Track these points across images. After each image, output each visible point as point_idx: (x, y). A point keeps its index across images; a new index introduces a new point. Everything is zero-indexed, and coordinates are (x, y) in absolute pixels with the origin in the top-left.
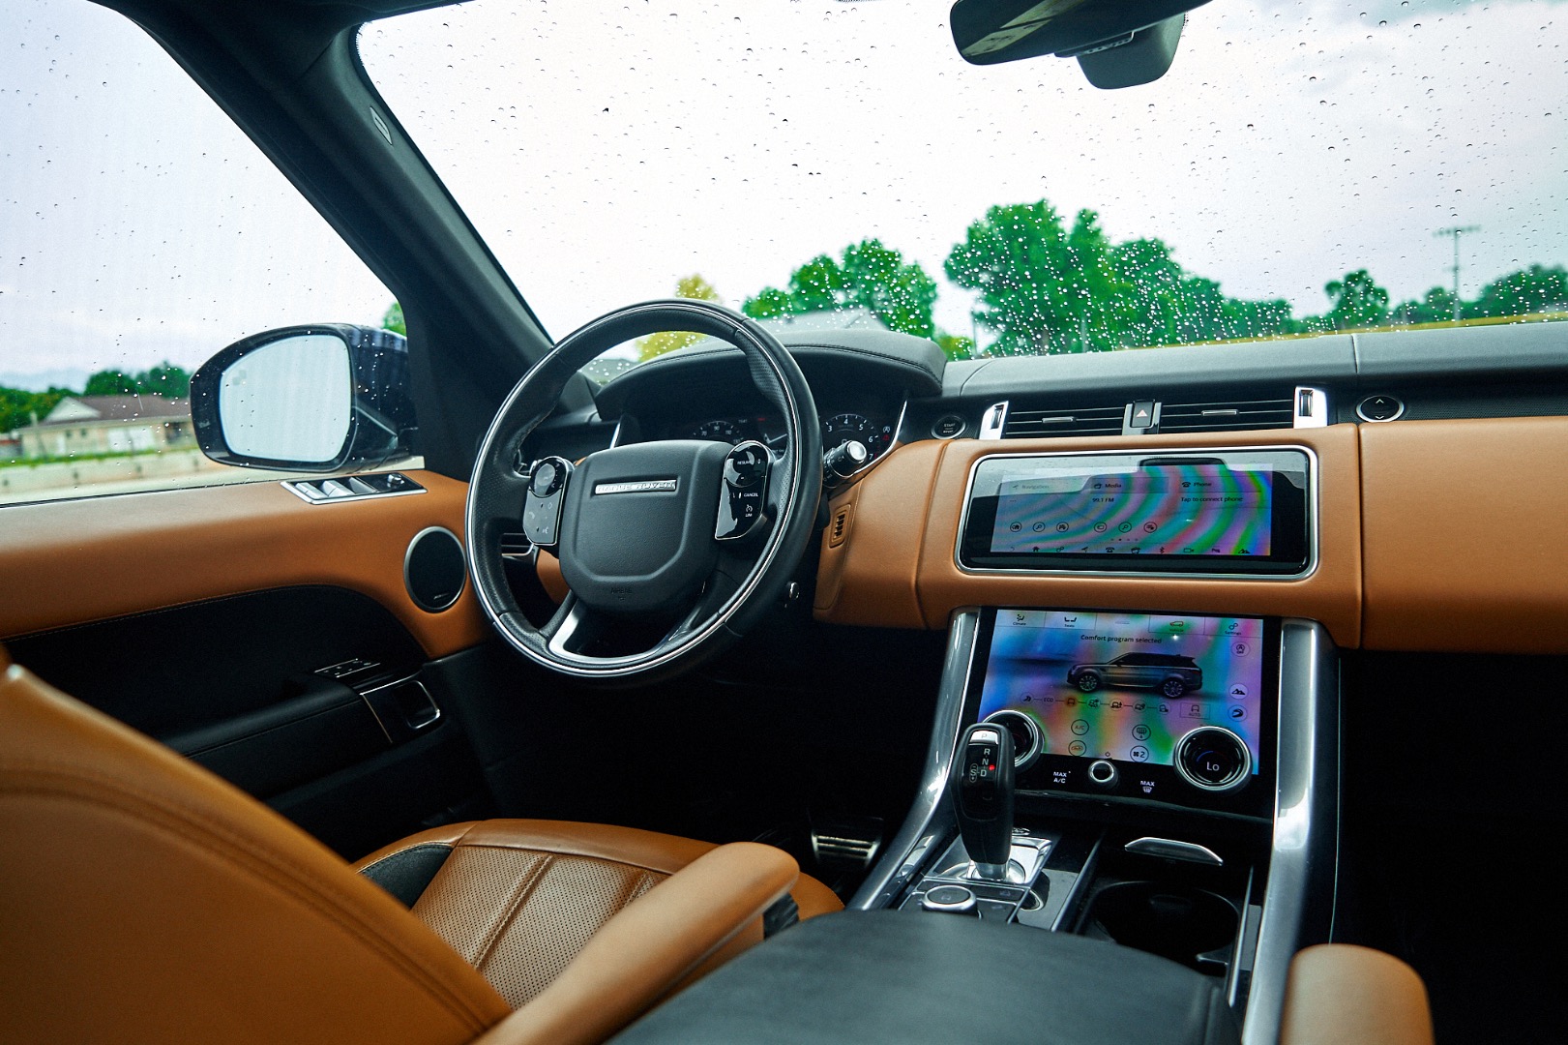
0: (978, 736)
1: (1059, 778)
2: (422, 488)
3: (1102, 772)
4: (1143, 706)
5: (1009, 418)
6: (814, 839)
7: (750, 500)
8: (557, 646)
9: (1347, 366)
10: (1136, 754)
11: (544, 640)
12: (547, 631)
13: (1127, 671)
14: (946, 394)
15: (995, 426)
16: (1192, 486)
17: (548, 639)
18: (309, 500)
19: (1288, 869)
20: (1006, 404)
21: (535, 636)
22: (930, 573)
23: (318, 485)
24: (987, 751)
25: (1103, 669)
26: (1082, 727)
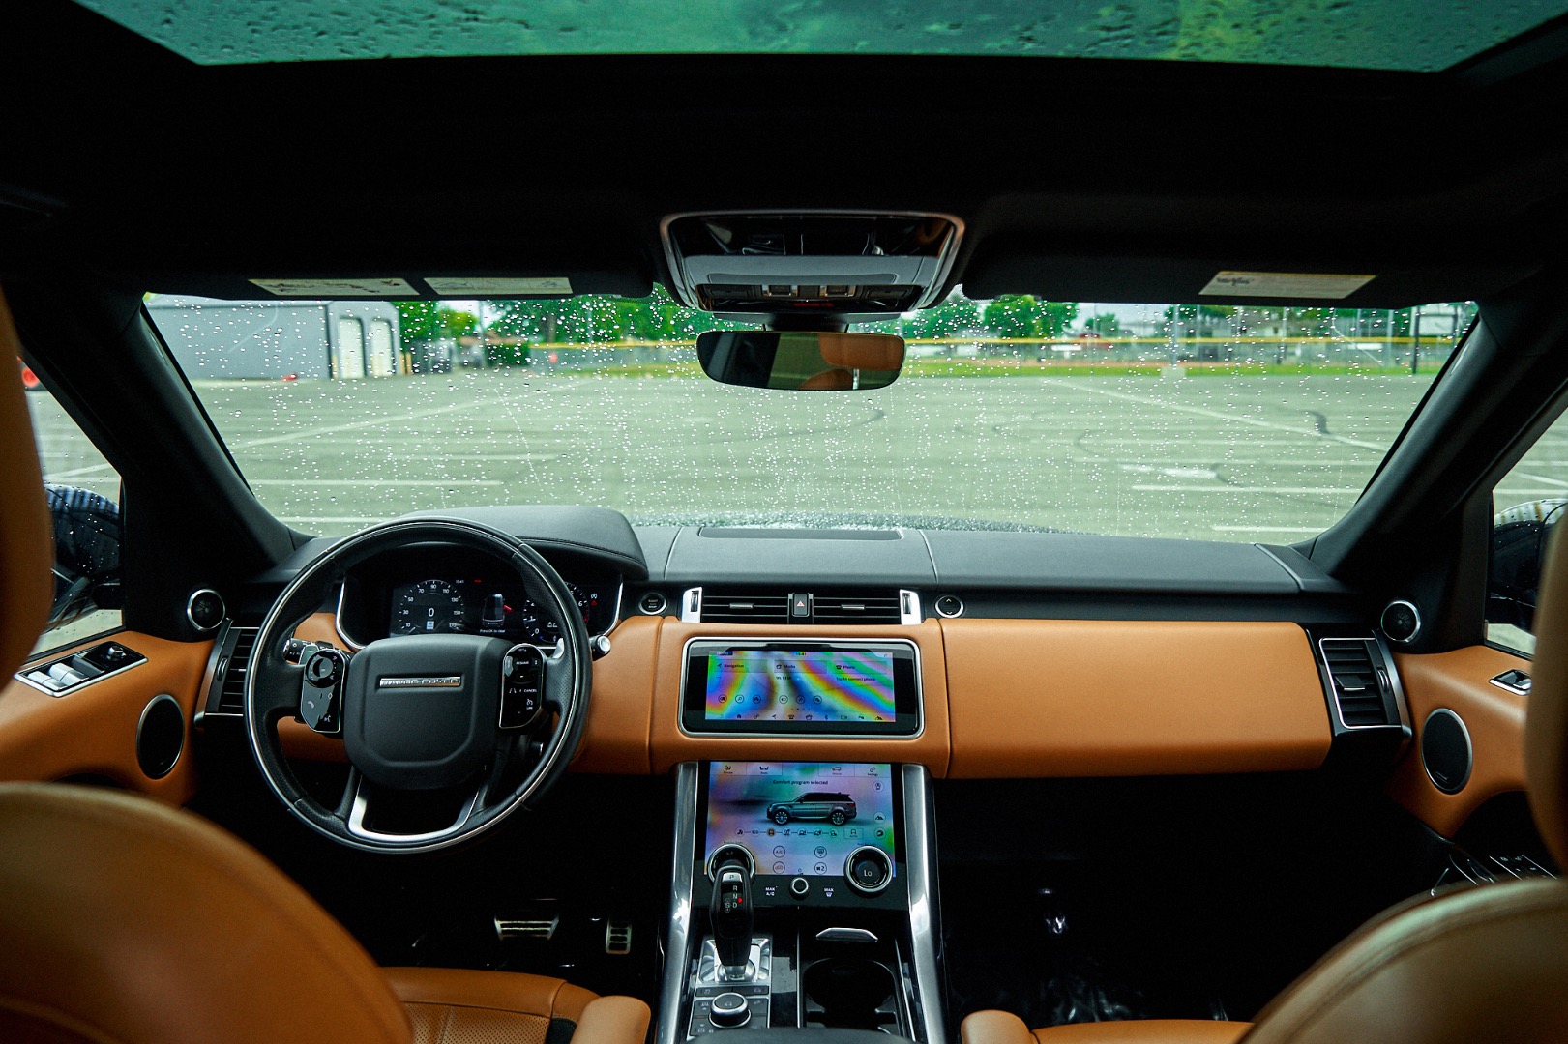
0: (726, 877)
1: (770, 892)
2: (143, 657)
3: (800, 885)
4: (820, 832)
5: (704, 601)
6: (498, 924)
7: (531, 696)
8: (356, 826)
9: (928, 577)
10: (819, 869)
11: (343, 823)
12: (341, 811)
13: (808, 807)
14: (652, 579)
15: (694, 609)
16: (842, 668)
17: (346, 820)
18: (49, 692)
19: (922, 941)
20: (700, 589)
21: (332, 819)
22: (660, 737)
23: (45, 670)
24: (735, 888)
25: (791, 806)
26: (781, 852)
